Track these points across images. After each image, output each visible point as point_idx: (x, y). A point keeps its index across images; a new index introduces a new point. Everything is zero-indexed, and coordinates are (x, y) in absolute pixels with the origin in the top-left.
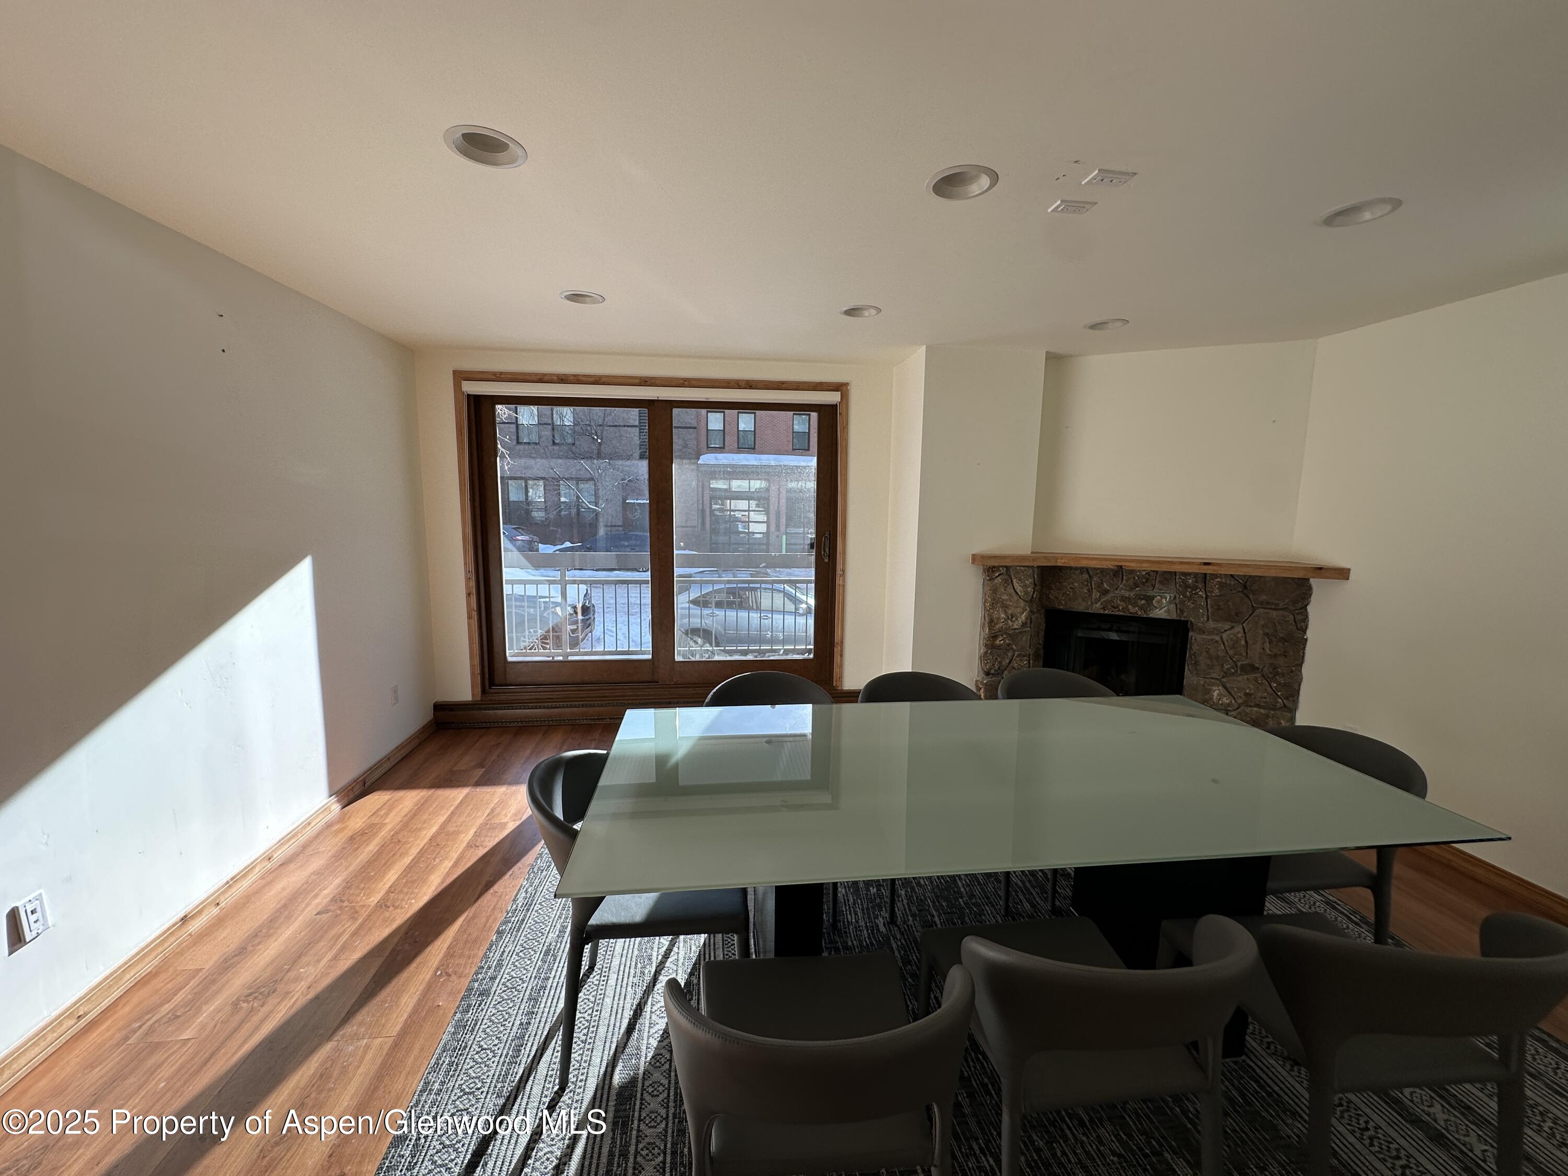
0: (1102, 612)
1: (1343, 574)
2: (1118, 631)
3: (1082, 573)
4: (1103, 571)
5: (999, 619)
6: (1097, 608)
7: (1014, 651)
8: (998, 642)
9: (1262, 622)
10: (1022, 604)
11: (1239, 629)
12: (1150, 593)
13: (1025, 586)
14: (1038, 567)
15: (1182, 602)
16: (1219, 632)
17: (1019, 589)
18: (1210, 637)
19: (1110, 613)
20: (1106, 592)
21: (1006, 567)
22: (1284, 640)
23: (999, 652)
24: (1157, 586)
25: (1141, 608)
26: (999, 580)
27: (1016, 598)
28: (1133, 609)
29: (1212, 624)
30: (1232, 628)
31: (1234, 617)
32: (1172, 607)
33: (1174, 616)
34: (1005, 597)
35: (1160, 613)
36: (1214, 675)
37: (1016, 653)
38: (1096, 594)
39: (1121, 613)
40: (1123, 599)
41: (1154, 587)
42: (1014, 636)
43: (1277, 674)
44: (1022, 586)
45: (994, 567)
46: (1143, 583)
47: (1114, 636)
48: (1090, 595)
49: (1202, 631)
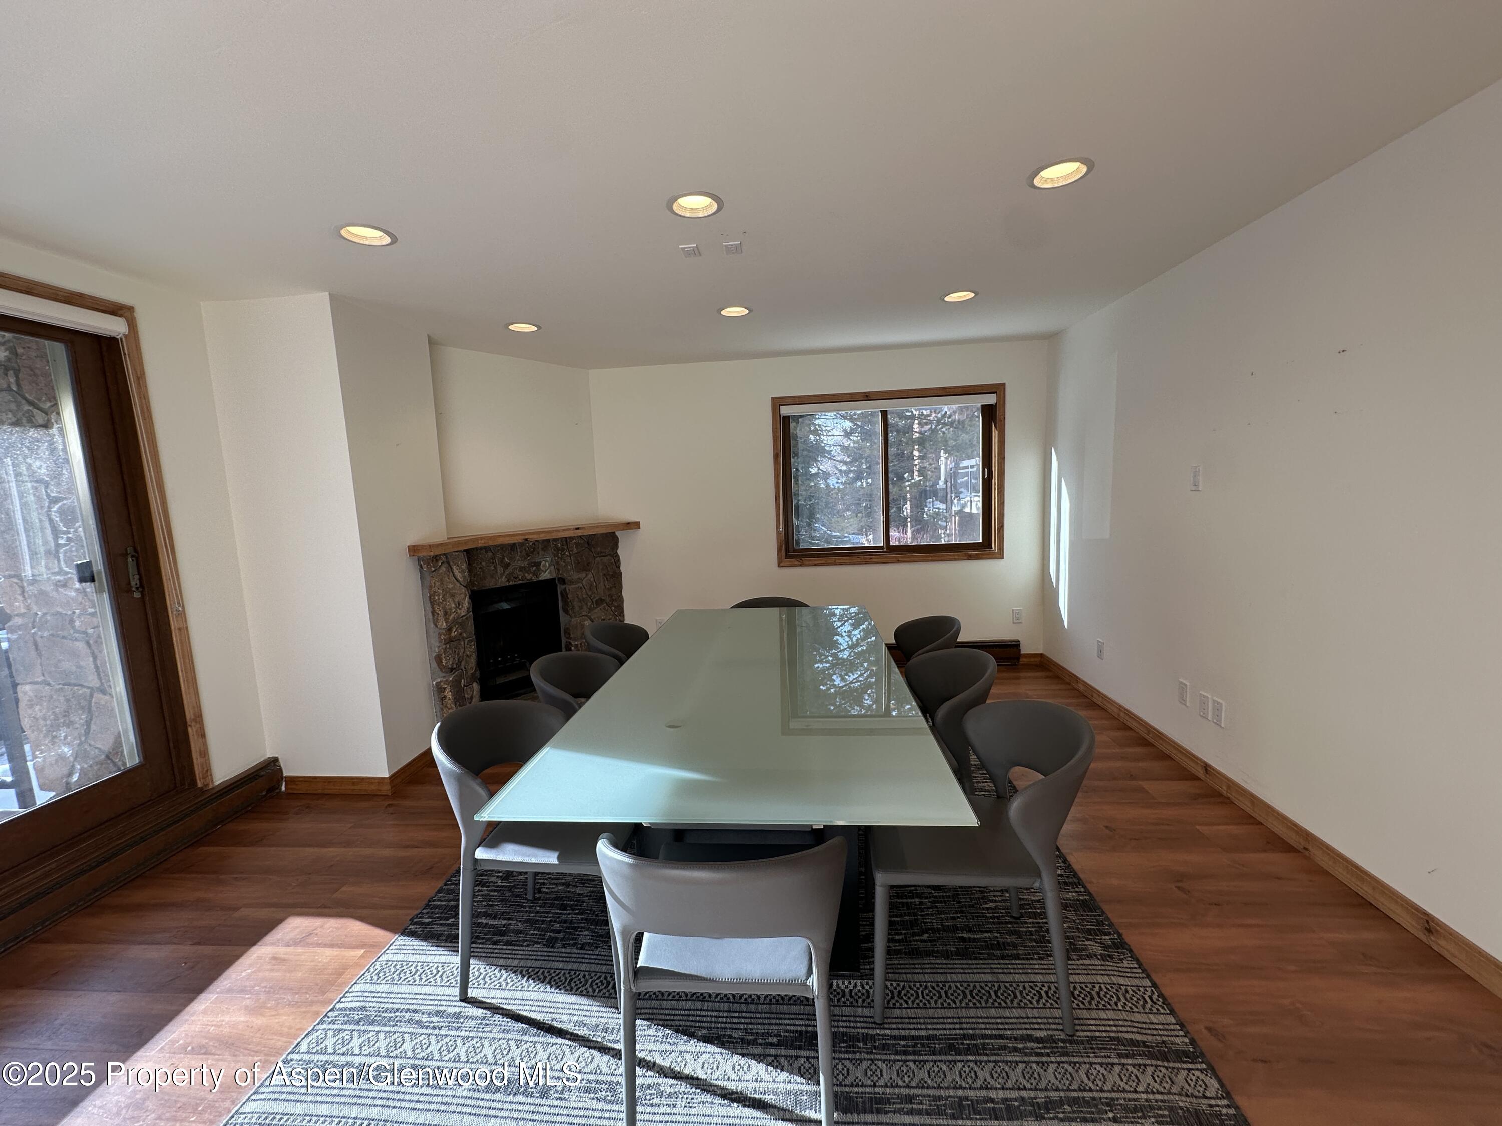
0: (507, 584)
1: (636, 525)
2: (506, 601)
3: (486, 552)
4: (503, 548)
5: (451, 609)
6: (502, 581)
7: (463, 638)
8: (453, 634)
9: (601, 567)
10: (463, 589)
11: (590, 575)
12: (537, 560)
13: (462, 571)
14: (464, 551)
15: (557, 563)
16: (580, 580)
17: (459, 575)
18: (577, 586)
19: (514, 583)
20: (507, 566)
21: (444, 554)
22: (613, 576)
23: (455, 643)
24: (540, 553)
25: (534, 574)
26: (443, 569)
27: (458, 584)
28: (528, 576)
29: (575, 576)
30: (587, 575)
31: (585, 567)
32: (552, 567)
33: (554, 575)
34: (450, 586)
35: (545, 575)
36: (584, 613)
37: (466, 641)
38: (500, 569)
39: (521, 582)
40: (521, 569)
41: (538, 554)
42: (460, 622)
43: (613, 600)
44: (460, 571)
45: (436, 556)
46: (532, 553)
47: (506, 606)
48: (496, 571)
49: (572, 582)
